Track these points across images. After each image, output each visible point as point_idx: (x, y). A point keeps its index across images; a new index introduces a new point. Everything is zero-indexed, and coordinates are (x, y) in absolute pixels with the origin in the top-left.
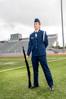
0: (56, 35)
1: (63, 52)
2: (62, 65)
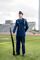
1: (39, 33)
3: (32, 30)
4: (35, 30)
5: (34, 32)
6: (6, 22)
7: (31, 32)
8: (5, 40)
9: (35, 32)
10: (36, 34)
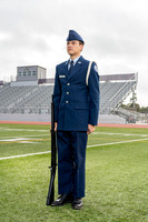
0: (132, 76)
3: (123, 106)
4: (134, 107)
5: (129, 113)
6: (19, 72)
7: (117, 113)
8: (13, 144)
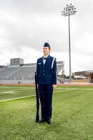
0: (62, 62)
1: (70, 81)
2: (70, 97)
9: (63, 80)
10: (65, 83)
